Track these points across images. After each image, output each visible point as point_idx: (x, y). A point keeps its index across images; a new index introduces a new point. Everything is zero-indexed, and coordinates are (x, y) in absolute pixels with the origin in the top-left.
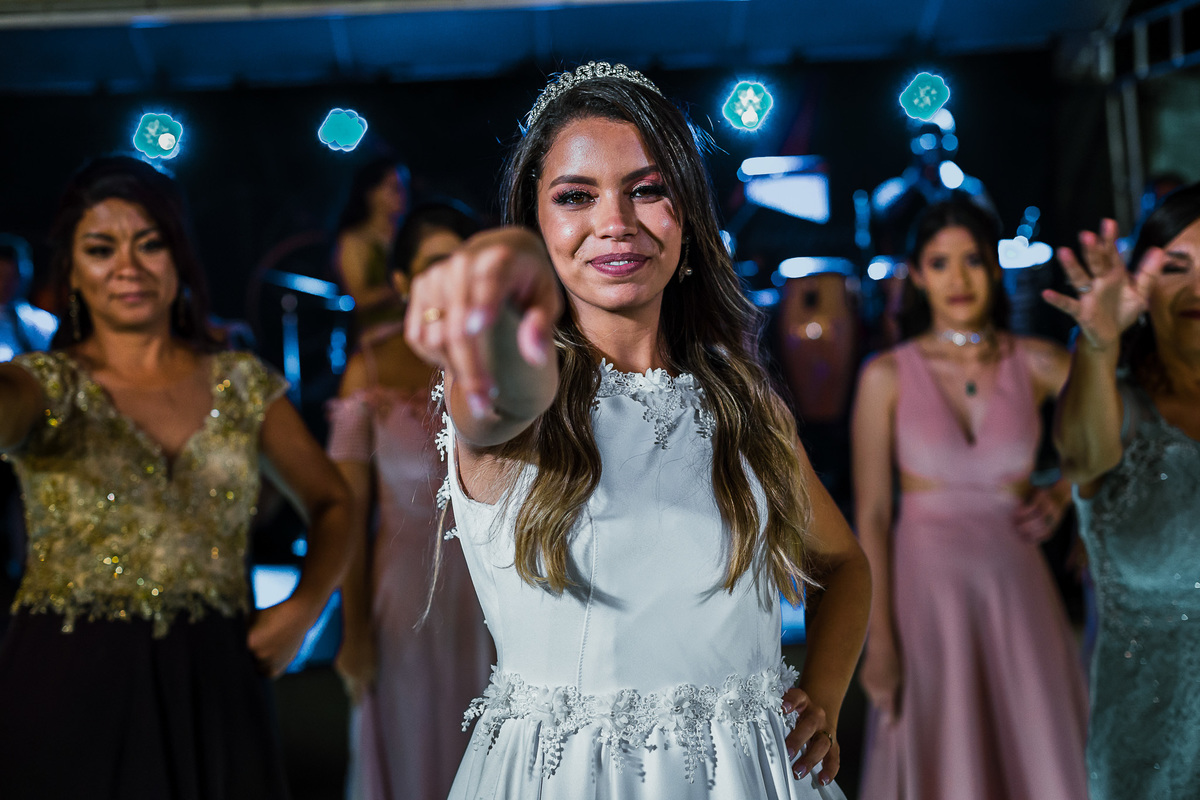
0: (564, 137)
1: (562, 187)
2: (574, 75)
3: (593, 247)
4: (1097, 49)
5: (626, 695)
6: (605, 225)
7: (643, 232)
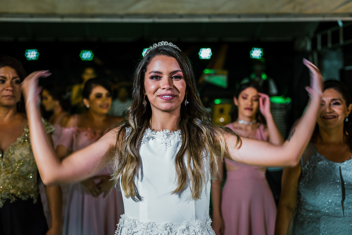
0: (154, 60)
1: (152, 74)
2: (158, 44)
3: (160, 92)
4: (307, 42)
5: (151, 223)
6: (164, 85)
7: (174, 89)
